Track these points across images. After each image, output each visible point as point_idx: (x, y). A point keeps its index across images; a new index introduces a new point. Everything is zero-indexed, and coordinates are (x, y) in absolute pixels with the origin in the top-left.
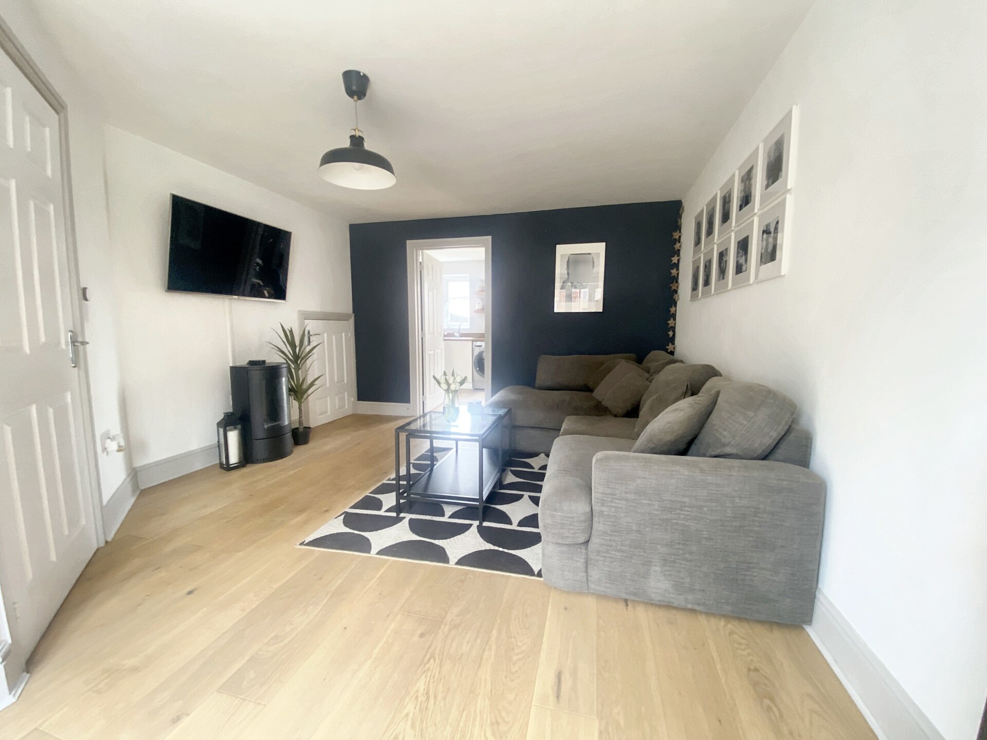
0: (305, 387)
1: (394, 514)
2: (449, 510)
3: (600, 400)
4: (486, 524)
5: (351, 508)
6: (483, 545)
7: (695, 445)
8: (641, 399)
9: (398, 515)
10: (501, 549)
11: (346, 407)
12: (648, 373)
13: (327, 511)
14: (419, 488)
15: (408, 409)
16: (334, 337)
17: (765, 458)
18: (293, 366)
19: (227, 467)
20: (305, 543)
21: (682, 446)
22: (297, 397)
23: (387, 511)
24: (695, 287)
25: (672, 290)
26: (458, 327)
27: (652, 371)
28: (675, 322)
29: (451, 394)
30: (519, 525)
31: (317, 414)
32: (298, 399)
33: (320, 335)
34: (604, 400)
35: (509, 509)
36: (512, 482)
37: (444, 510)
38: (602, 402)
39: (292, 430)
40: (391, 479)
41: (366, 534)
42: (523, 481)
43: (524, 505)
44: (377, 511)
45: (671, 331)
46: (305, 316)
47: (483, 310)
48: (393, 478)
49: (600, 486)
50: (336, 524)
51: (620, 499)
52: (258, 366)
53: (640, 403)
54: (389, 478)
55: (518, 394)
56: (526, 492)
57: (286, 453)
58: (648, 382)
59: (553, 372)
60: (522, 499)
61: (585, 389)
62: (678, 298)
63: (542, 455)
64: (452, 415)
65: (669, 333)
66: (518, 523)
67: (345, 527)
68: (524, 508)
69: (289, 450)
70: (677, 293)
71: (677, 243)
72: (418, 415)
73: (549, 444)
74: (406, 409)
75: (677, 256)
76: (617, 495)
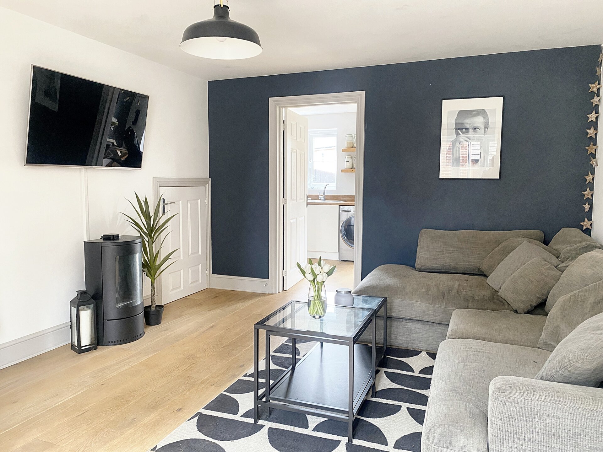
0: (158, 263)
1: (251, 421)
2: (313, 421)
3: (497, 288)
4: (356, 442)
5: (204, 408)
8: (548, 292)
9: (256, 421)
11: (200, 281)
13: (180, 410)
14: (279, 391)
15: (266, 285)
16: (189, 205)
18: (147, 239)
19: (79, 350)
20: (156, 449)
22: (149, 272)
23: (244, 416)
25: (588, 154)
26: (323, 188)
27: (563, 257)
28: (592, 193)
29: (317, 286)
30: (396, 447)
31: (170, 290)
32: (151, 275)
33: (175, 203)
34: (501, 289)
35: (383, 425)
36: (387, 388)
37: (308, 419)
38: (498, 292)
39: (144, 309)
40: (248, 375)
41: (221, 443)
42: (401, 388)
43: (402, 420)
44: (233, 414)
45: (587, 204)
46: (160, 183)
47: (352, 170)
48: (250, 373)
49: (499, 421)
50: (190, 427)
51: (524, 440)
52: (112, 242)
53: (547, 298)
54: (247, 374)
55: (394, 276)
56: (405, 402)
57: (138, 336)
58: (558, 271)
59: (438, 250)
60: (399, 411)
61: (477, 273)
62: (597, 164)
63: (424, 354)
64: (318, 309)
65: (585, 206)
66: (395, 443)
67: (198, 431)
68: (401, 424)
69: (140, 332)
70: (594, 158)
71: (596, 97)
72: (277, 293)
73: (435, 343)
74: (264, 285)
75: (596, 113)
76: (520, 434)
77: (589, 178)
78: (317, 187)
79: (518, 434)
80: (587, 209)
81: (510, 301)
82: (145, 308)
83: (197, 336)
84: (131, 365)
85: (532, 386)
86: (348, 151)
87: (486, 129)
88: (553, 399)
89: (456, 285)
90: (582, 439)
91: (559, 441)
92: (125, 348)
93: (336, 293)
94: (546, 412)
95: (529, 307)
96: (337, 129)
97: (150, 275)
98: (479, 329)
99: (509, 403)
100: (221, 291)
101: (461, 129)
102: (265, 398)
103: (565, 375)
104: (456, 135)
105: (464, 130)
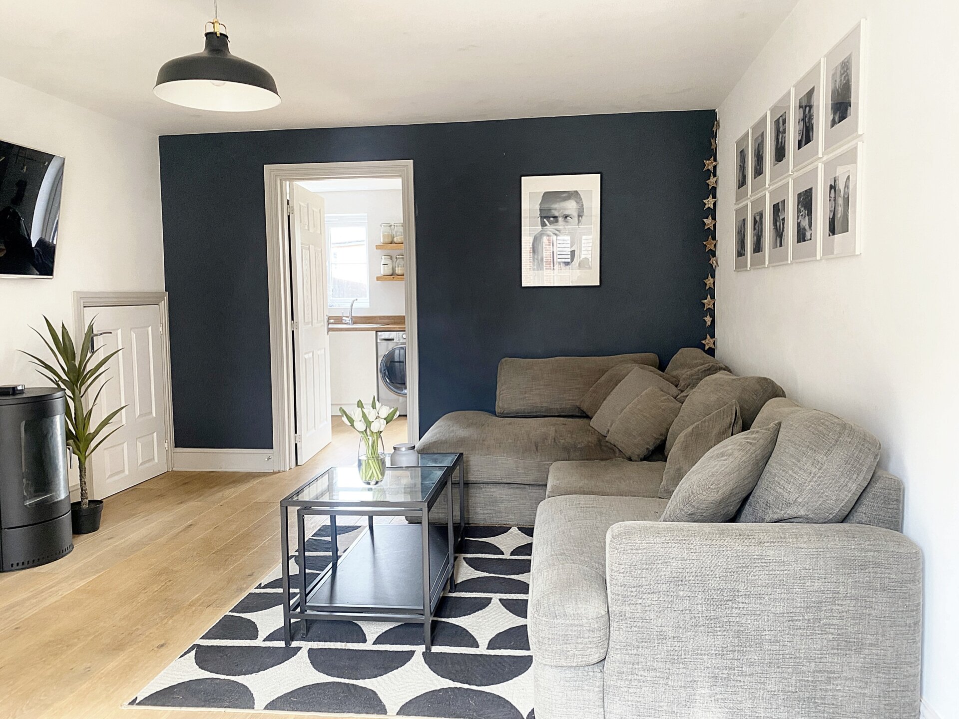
0: (92, 428)
1: (282, 644)
2: (372, 631)
3: (604, 432)
4: (435, 649)
5: (202, 638)
6: (435, 682)
7: (750, 505)
8: (668, 430)
9: (288, 644)
10: (466, 686)
11: (156, 461)
12: (676, 386)
13: (162, 646)
14: (319, 597)
15: (269, 459)
16: (134, 336)
17: (843, 521)
18: (70, 393)
20: (137, 702)
21: (733, 509)
23: (267, 639)
24: (741, 253)
25: (707, 251)
26: (349, 306)
27: (682, 384)
28: (713, 302)
29: (370, 438)
30: (491, 647)
31: (107, 477)
32: (80, 451)
33: (111, 333)
34: (609, 432)
35: (470, 623)
36: (470, 578)
37: (364, 631)
38: (606, 437)
39: (71, 508)
40: (262, 585)
41: (240, 679)
42: (488, 576)
43: (494, 615)
44: (250, 640)
45: (708, 316)
46: (85, 301)
47: (392, 277)
48: (266, 583)
49: (619, 575)
50: (185, 666)
51: (649, 593)
52: (11, 397)
53: (666, 437)
54: (260, 584)
55: (469, 426)
56: (496, 593)
57: (63, 551)
58: (678, 402)
59: (524, 386)
60: (490, 605)
61: (578, 414)
62: (717, 263)
63: (514, 530)
64: (372, 472)
65: (706, 318)
66: (488, 643)
67: (200, 669)
68: (494, 620)
69: (66, 544)
70: (714, 256)
71: (712, 177)
72: (288, 470)
73: (528, 513)
74: (266, 459)
75: (713, 198)
76: (644, 587)
77: (709, 281)
78: (340, 305)
79: (641, 586)
80: (709, 323)
81: (620, 445)
82: (73, 505)
83: (167, 542)
84: (61, 595)
85: (655, 527)
86: (385, 249)
87: (581, 218)
88: (678, 538)
89: (551, 431)
90: (710, 581)
91: (686, 588)
92: (42, 571)
93: (394, 450)
94: (671, 555)
95: (646, 452)
96: (366, 214)
97: (78, 452)
98: (586, 481)
99: (629, 551)
100: (194, 474)
101: (548, 218)
102: (299, 608)
103: (690, 512)
104: (542, 226)
105: (552, 219)
